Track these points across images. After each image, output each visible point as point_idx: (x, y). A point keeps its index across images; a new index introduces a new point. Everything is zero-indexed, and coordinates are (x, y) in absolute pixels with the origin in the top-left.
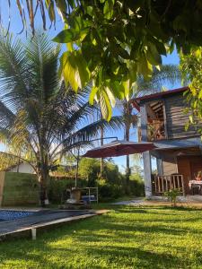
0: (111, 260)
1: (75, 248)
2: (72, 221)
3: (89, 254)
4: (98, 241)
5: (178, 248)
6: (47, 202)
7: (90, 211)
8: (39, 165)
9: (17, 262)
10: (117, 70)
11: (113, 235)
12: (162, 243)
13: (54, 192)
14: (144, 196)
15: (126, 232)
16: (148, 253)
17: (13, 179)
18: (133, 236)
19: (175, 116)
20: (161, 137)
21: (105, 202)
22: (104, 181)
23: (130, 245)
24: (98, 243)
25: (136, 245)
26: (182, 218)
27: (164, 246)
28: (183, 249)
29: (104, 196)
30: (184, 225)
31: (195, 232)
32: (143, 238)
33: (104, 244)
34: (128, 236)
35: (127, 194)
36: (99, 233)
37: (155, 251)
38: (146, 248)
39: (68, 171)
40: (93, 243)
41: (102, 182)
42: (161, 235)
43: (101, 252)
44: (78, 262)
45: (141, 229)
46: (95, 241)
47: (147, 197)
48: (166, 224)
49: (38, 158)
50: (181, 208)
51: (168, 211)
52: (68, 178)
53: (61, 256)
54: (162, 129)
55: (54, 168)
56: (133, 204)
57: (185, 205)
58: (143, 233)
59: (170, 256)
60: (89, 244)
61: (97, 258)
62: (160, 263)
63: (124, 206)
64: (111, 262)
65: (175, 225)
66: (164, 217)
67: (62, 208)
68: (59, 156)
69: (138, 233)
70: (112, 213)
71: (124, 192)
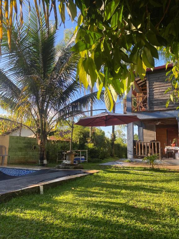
0: (105, 212)
1: (76, 202)
2: (70, 180)
3: (88, 207)
4: (93, 197)
5: (155, 204)
6: (45, 162)
7: (83, 170)
8: (39, 131)
9: (34, 212)
10: (118, 69)
11: (104, 192)
12: (143, 200)
13: (51, 153)
14: (127, 158)
15: (114, 190)
16: (133, 207)
17: (17, 142)
18: (120, 194)
19: (156, 91)
20: (143, 108)
21: (94, 162)
22: (92, 144)
23: (118, 201)
24: (93, 199)
25: (123, 201)
26: (158, 178)
27: (145, 202)
28: (160, 205)
29: (92, 157)
30: (160, 185)
31: (169, 191)
32: (128, 195)
33: (98, 199)
34: (116, 194)
35: (112, 156)
36: (93, 190)
37: (138, 206)
38: (131, 203)
39: (62, 136)
40: (89, 199)
41: (91, 145)
42: (142, 193)
43: (97, 206)
44: (80, 213)
45: (126, 188)
46: (91, 196)
47: (128, 159)
48: (145, 184)
49: (38, 125)
50: (158, 170)
51: (147, 172)
52: (62, 142)
53: (66, 208)
54: (144, 102)
55: (52, 134)
56: (117, 165)
57: (161, 167)
58: (128, 191)
59: (150, 210)
60: (86, 199)
61: (94, 210)
62: (142, 215)
63: (110, 167)
64: (105, 214)
65: (154, 185)
66: (144, 178)
67: (59, 168)
68: (55, 123)
69: (123, 191)
70: (101, 173)
71: (109, 154)
